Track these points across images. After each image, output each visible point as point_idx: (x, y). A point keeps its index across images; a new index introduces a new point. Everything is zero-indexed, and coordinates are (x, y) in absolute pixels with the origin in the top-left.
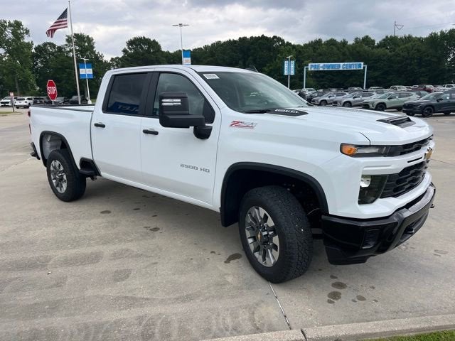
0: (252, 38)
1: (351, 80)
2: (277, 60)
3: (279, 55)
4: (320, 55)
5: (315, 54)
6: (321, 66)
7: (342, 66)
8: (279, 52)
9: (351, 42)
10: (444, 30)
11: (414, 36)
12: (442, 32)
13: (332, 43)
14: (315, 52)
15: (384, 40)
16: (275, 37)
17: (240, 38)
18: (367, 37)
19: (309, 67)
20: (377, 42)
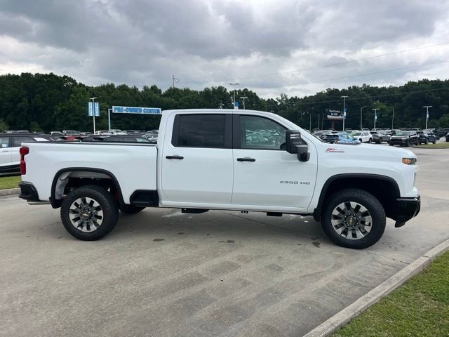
0: (37, 75)
1: (146, 123)
2: (70, 100)
3: (72, 95)
4: (115, 98)
5: (110, 97)
6: (124, 110)
7: (143, 110)
8: (71, 92)
9: (141, 89)
10: (214, 87)
11: (191, 90)
12: (214, 89)
13: (124, 88)
14: (109, 95)
15: (169, 90)
16: (65, 77)
17: (22, 74)
18: (155, 86)
19: (113, 109)
20: (163, 91)
